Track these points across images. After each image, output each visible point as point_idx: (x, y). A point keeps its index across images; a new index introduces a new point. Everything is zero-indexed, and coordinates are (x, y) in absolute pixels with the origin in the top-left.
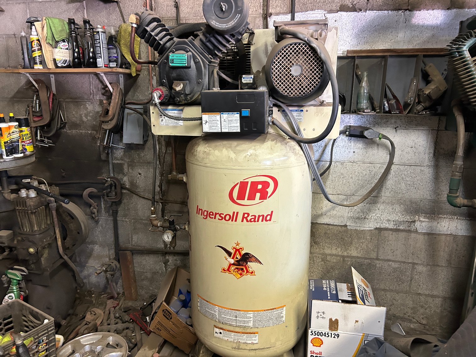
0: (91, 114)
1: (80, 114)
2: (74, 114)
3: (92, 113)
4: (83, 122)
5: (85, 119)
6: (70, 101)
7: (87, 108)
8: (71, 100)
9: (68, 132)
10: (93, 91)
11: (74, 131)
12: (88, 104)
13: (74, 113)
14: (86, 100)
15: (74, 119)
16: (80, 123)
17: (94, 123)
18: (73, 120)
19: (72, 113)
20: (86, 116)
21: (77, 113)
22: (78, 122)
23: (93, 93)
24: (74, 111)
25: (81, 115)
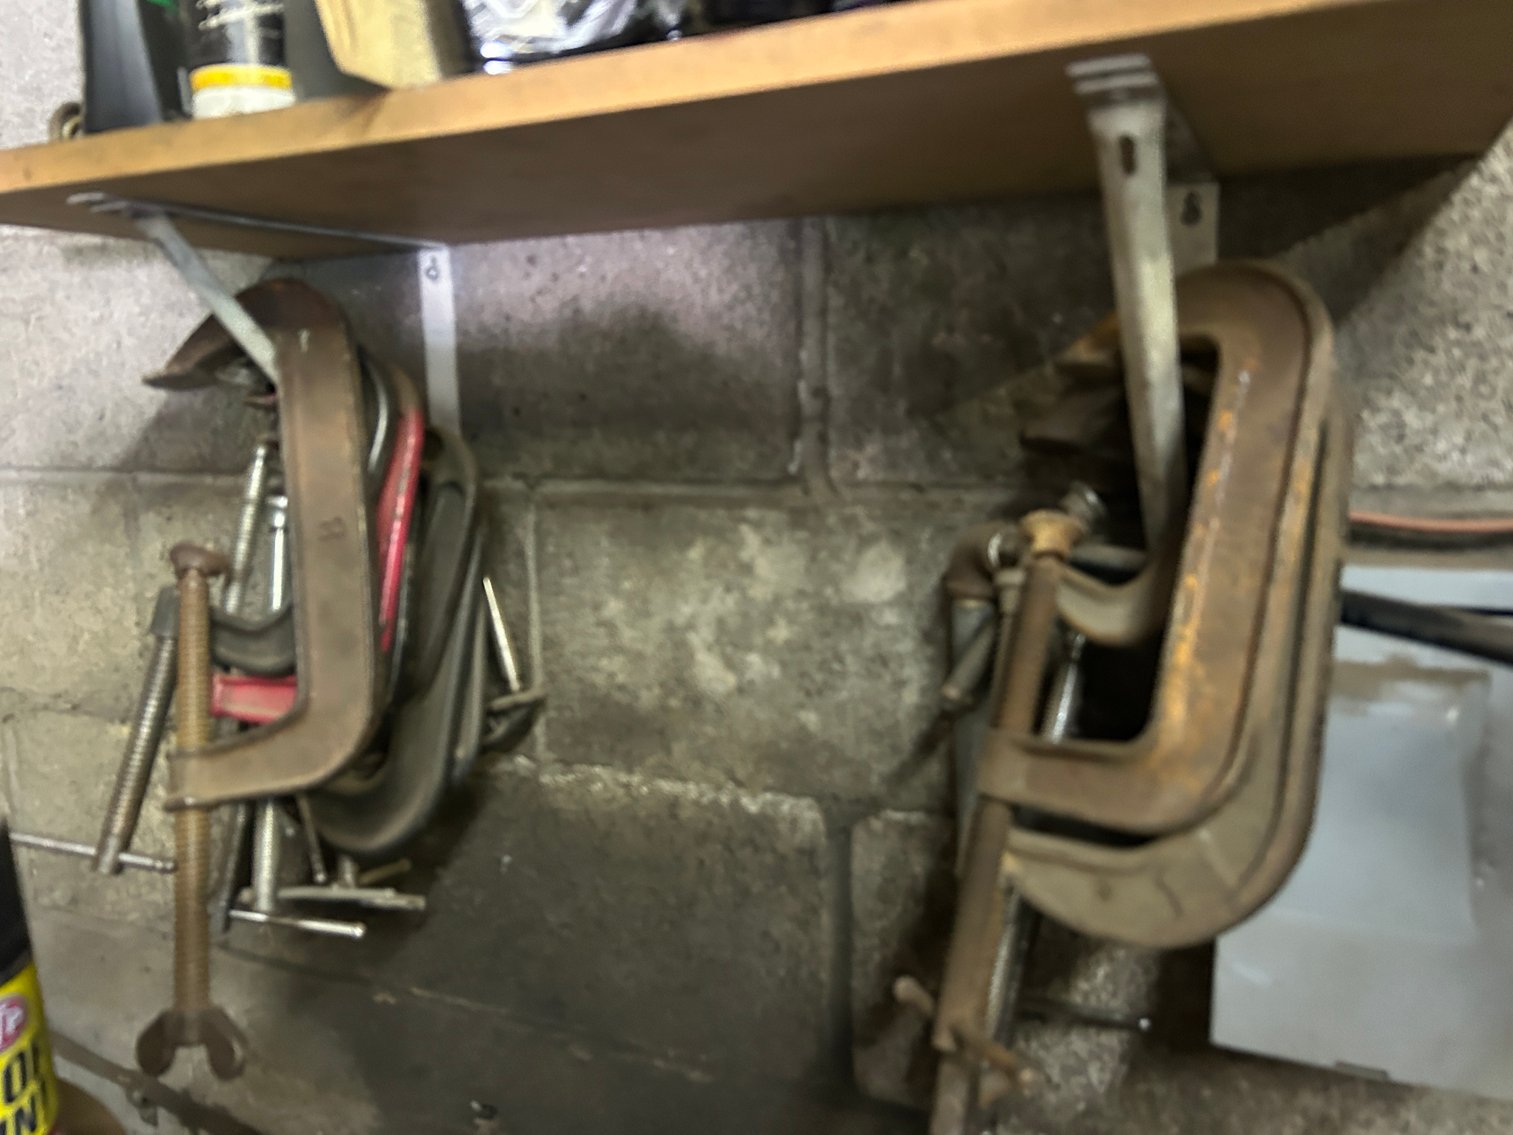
0: (781, 633)
1: (670, 628)
2: (609, 626)
3: (792, 619)
4: (696, 701)
5: (711, 673)
6: (579, 501)
7: (747, 569)
8: (597, 486)
9: (546, 779)
10: (820, 392)
11: (605, 781)
12: (758, 525)
13: (614, 607)
14: (740, 492)
15: (614, 665)
16: (664, 709)
17: (810, 718)
18: (599, 679)
19: (597, 607)
20: (732, 641)
21: (640, 610)
22: (648, 699)
23: (824, 417)
24: (616, 592)
25: (676, 638)
